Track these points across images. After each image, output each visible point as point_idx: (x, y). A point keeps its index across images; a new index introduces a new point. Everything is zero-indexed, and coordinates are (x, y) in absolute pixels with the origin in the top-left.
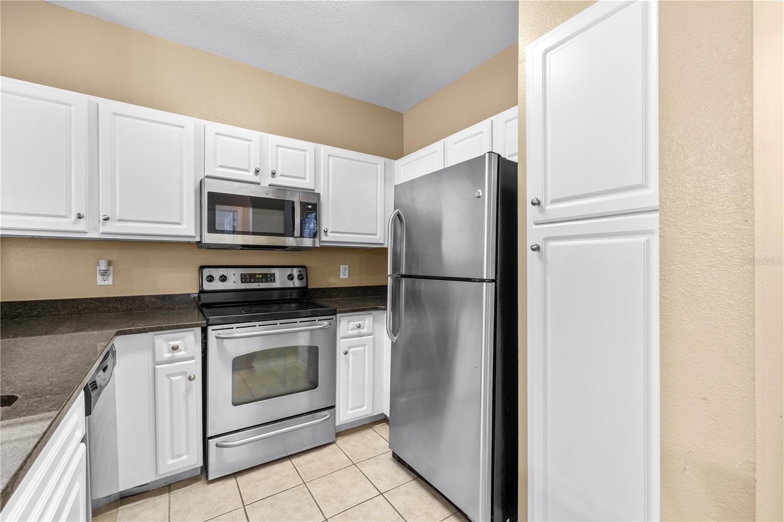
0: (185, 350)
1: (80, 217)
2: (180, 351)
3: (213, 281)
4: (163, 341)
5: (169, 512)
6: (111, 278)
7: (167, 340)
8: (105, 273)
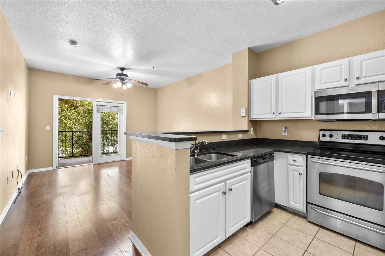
0: (299, 162)
1: (273, 113)
2: (297, 162)
3: (325, 137)
4: (291, 157)
5: (289, 220)
6: (286, 133)
7: (292, 157)
8: (284, 131)
